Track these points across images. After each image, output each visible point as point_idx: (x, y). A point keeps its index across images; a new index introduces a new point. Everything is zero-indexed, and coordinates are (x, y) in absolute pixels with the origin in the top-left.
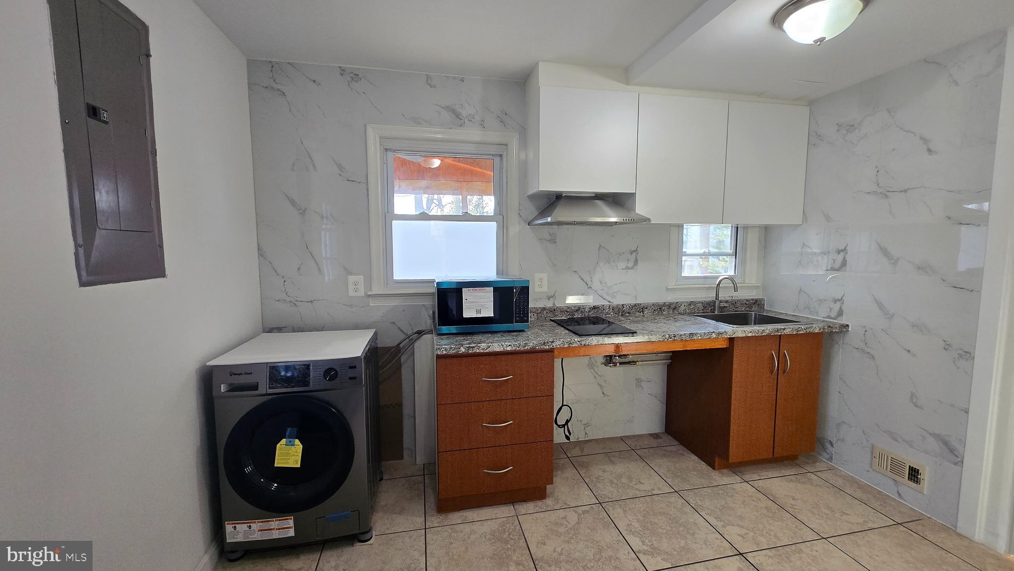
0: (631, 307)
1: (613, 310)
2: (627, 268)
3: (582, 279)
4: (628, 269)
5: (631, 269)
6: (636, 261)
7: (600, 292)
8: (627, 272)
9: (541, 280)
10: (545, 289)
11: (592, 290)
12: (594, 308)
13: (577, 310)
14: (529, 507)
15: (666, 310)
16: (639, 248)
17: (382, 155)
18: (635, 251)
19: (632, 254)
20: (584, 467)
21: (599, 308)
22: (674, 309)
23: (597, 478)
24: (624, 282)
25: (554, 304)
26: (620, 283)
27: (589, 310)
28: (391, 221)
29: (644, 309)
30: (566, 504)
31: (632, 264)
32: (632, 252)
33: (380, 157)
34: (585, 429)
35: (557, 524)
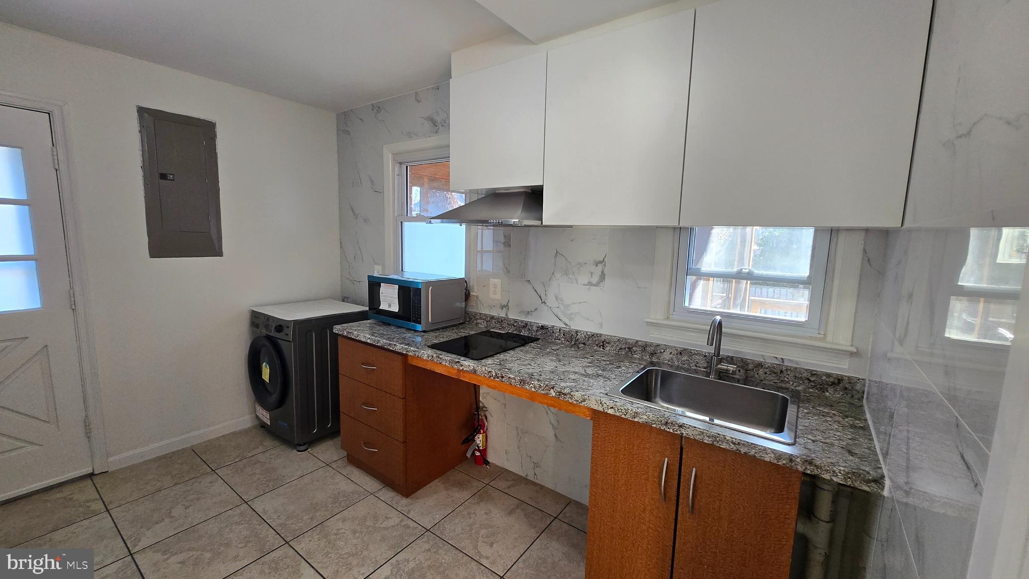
0: (587, 336)
1: (564, 335)
3: (536, 291)
4: (591, 285)
5: (596, 285)
6: (603, 276)
7: (556, 311)
8: (589, 289)
9: (495, 286)
10: (498, 296)
11: (546, 307)
12: (543, 327)
13: (524, 326)
14: (388, 495)
15: (639, 352)
16: (606, 260)
17: (397, 169)
18: (601, 262)
19: (596, 266)
20: (481, 499)
21: (547, 329)
22: (652, 354)
23: (469, 514)
24: (585, 302)
25: (506, 315)
26: (580, 303)
27: (536, 329)
28: (402, 222)
29: (605, 343)
30: (409, 512)
31: (597, 280)
32: (597, 264)
33: (394, 170)
34: (534, 469)
35: (376, 518)
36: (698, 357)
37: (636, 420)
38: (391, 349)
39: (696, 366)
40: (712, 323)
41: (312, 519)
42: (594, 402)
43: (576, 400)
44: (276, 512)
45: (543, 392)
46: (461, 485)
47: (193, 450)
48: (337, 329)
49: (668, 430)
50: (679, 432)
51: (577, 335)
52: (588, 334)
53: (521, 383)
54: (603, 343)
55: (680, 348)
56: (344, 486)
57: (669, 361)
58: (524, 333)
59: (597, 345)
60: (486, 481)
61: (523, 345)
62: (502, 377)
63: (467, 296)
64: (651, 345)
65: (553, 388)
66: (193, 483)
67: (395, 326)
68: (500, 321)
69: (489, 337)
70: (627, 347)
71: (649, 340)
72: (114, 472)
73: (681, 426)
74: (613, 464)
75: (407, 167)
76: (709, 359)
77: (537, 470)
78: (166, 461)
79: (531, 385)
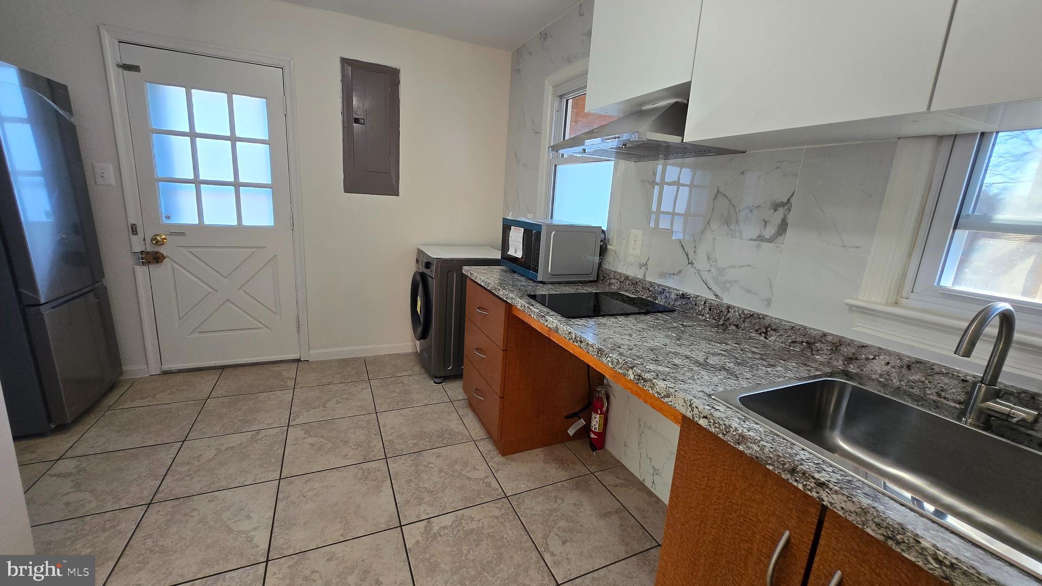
0: (743, 316)
1: (710, 309)
2: (761, 238)
3: (682, 246)
4: (762, 240)
5: (770, 241)
6: (783, 227)
7: (705, 275)
8: (758, 247)
9: (636, 239)
10: (638, 253)
11: (692, 269)
12: (683, 296)
13: (660, 292)
14: (487, 446)
15: (825, 352)
16: (793, 201)
17: (556, 104)
18: (783, 205)
19: (775, 211)
20: (577, 487)
21: (689, 298)
22: (850, 359)
23: (556, 497)
24: (749, 266)
25: (644, 276)
26: (741, 267)
27: (675, 297)
28: (556, 166)
29: (769, 329)
30: (497, 471)
31: (774, 232)
32: (776, 207)
33: (552, 106)
34: (653, 475)
35: (465, 464)
36: (946, 380)
37: (741, 448)
38: (496, 293)
39: (939, 395)
40: (980, 313)
41: (415, 444)
42: (682, 403)
43: (657, 392)
44: (392, 428)
45: (621, 371)
46: (562, 463)
47: (365, 361)
48: (466, 270)
49: (795, 484)
50: (814, 494)
51: (729, 312)
52: (746, 312)
53: (598, 353)
54: (766, 328)
55: (909, 357)
56: (455, 425)
57: (881, 375)
58: (660, 301)
59: (757, 331)
60: (593, 469)
61: (646, 313)
62: (581, 342)
63: (603, 251)
64: (850, 343)
65: (632, 368)
66: (352, 385)
67: (519, 274)
68: (635, 283)
69: (621, 301)
70: (805, 340)
71: (849, 336)
72: (312, 362)
73: (821, 485)
74: (701, 506)
75: (567, 101)
76: (968, 386)
77: (656, 478)
78: (345, 363)
79: (609, 359)
